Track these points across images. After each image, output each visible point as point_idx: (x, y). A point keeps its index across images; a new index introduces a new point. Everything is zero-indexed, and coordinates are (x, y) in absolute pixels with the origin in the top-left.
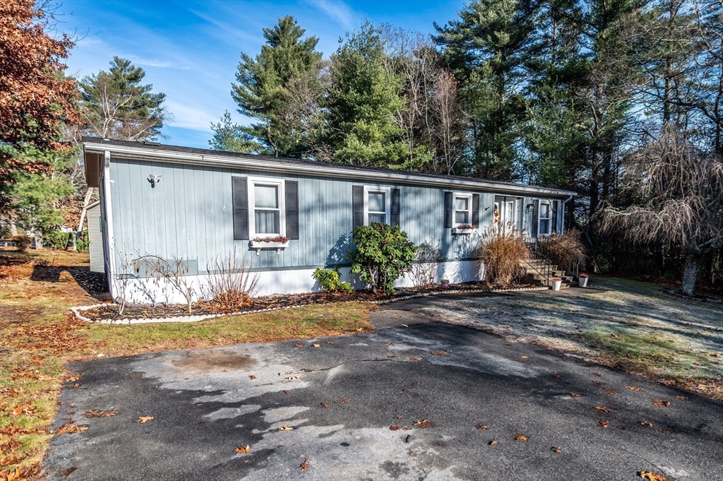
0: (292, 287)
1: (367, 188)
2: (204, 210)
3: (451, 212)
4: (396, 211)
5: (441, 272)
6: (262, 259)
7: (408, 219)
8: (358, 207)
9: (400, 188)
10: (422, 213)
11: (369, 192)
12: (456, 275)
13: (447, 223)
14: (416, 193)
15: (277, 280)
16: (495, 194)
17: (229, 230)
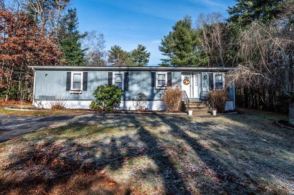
0: (84, 106)
1: (114, 73)
2: (59, 82)
3: (155, 80)
4: (127, 81)
5: (151, 105)
6: (74, 97)
7: (133, 84)
8: (110, 79)
9: (129, 72)
10: (140, 81)
11: (115, 74)
12: (159, 107)
13: (153, 84)
14: (137, 74)
15: (79, 104)
16: (181, 72)
17: (65, 88)
